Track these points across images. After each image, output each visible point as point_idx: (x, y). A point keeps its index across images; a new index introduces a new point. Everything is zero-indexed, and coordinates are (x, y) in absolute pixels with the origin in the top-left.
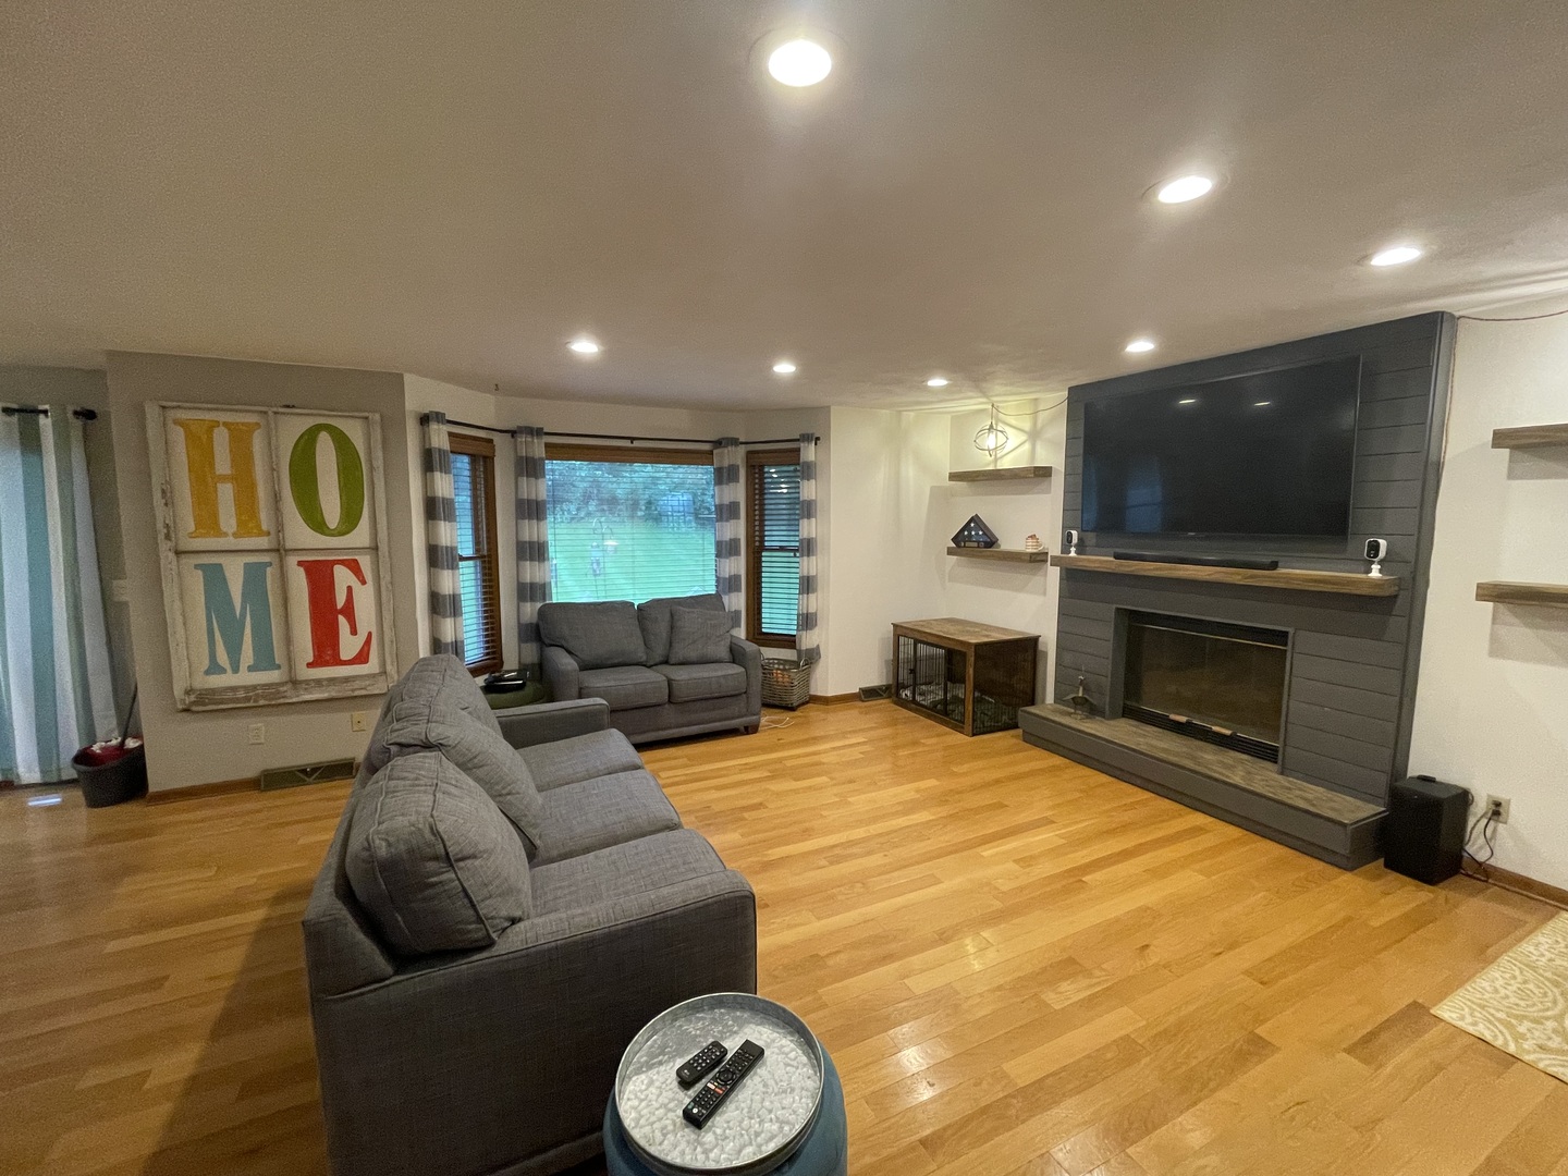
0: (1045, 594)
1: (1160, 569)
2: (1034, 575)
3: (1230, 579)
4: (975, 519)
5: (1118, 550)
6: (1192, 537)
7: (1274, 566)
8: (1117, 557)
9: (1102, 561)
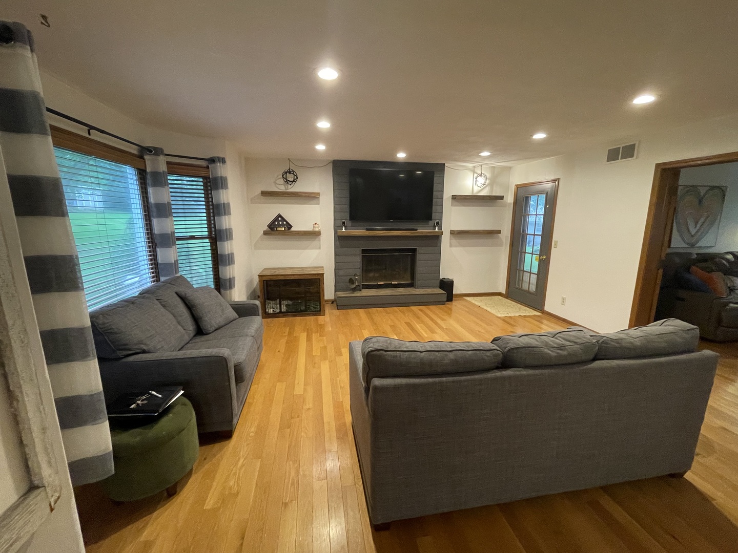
0: (320, 248)
1: (385, 233)
2: (314, 241)
3: (407, 234)
4: (279, 216)
5: (368, 227)
6: (391, 222)
7: (417, 230)
8: (367, 230)
9: (360, 232)
